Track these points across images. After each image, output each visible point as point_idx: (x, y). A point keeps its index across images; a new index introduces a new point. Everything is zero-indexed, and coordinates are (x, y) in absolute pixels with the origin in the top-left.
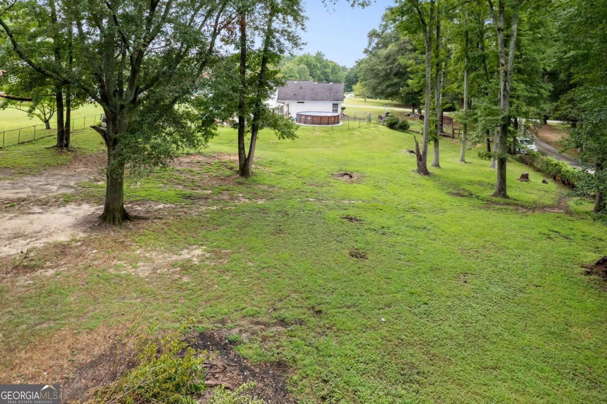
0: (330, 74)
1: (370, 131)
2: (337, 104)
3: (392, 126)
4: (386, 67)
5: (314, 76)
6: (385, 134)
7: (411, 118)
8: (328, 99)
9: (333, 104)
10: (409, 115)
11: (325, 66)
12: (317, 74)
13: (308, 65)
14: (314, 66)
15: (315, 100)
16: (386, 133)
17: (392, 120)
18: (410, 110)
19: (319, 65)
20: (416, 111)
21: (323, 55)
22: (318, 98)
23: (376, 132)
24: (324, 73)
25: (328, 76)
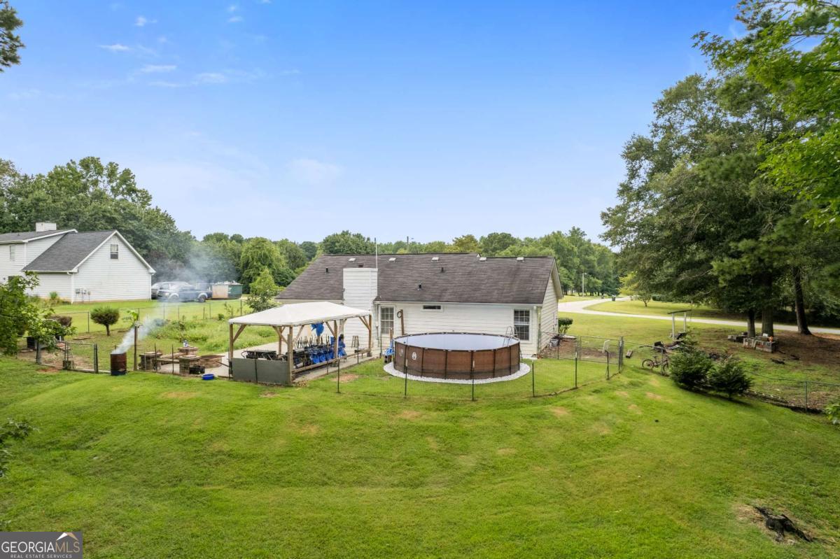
0: (596, 264)
1: (610, 406)
2: (527, 313)
3: (690, 380)
4: (671, 220)
5: (570, 267)
6: (662, 414)
7: (749, 348)
8: (502, 300)
9: (516, 312)
10: (740, 340)
11: (586, 250)
12: (574, 264)
13: (559, 250)
14: (568, 250)
15: (467, 301)
16: (669, 409)
17: (691, 362)
18: (742, 325)
19: (576, 249)
20: (758, 326)
21: (583, 234)
22: (478, 294)
23: (634, 409)
24: (586, 262)
25: (593, 267)
